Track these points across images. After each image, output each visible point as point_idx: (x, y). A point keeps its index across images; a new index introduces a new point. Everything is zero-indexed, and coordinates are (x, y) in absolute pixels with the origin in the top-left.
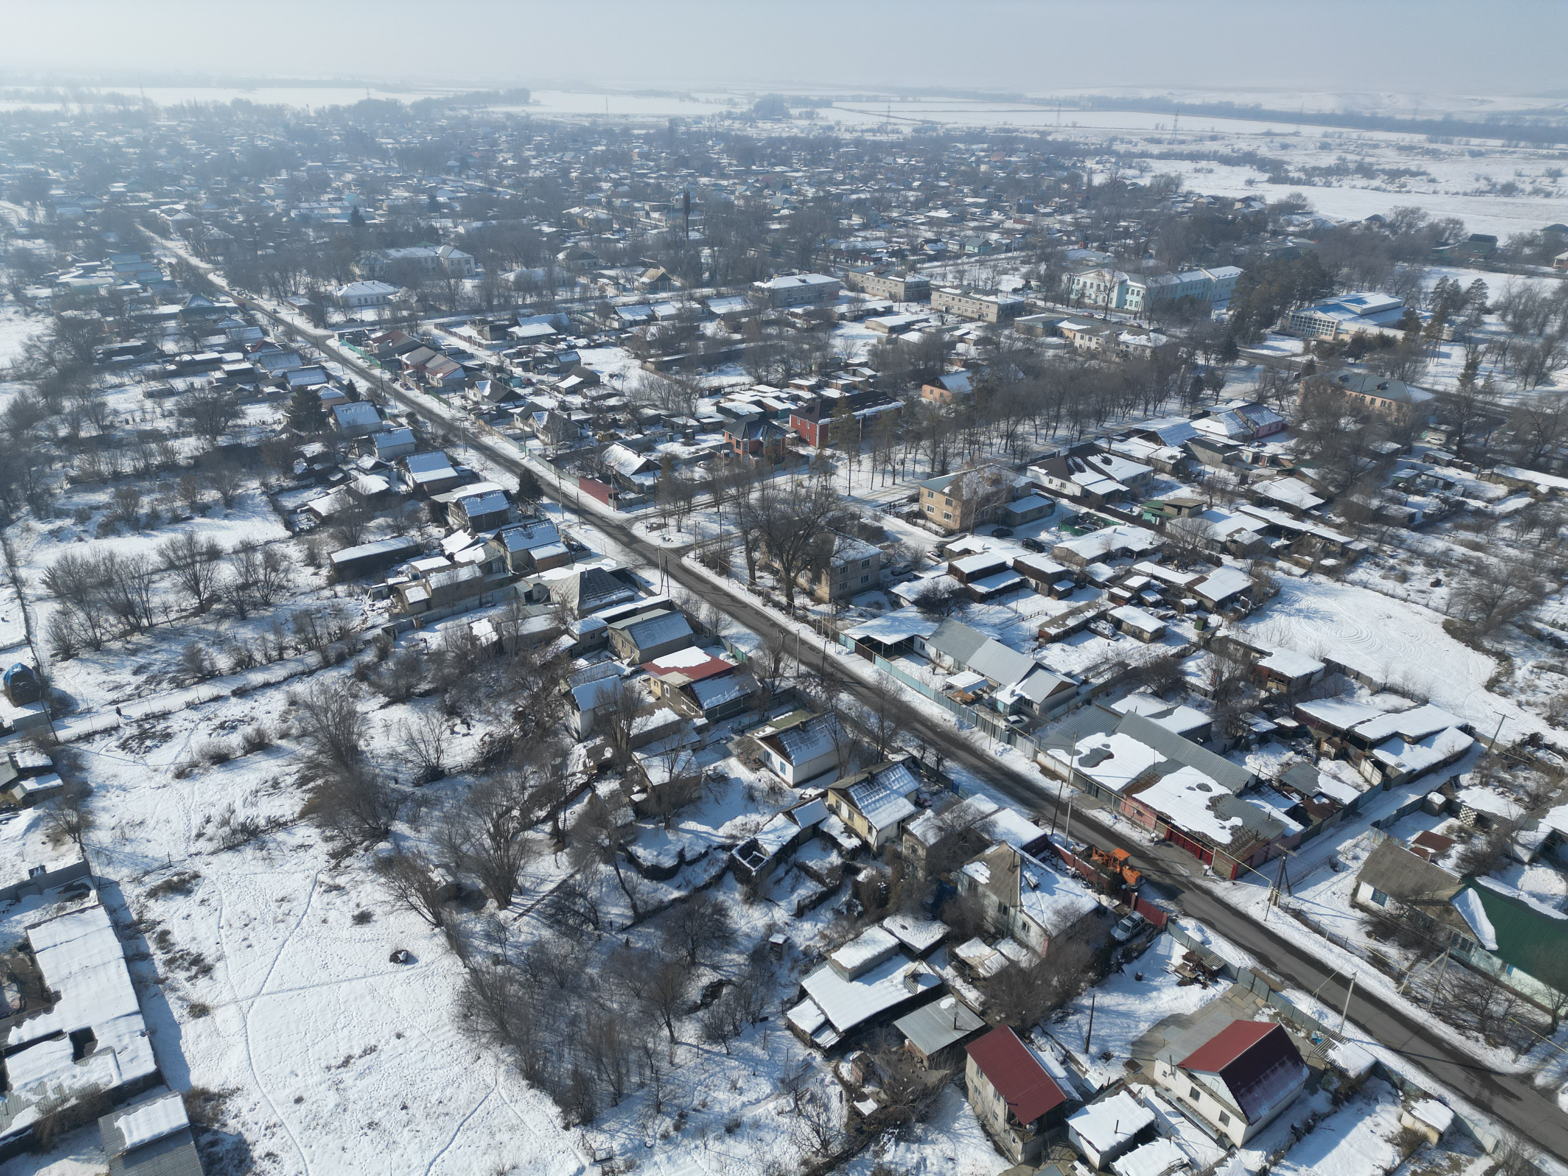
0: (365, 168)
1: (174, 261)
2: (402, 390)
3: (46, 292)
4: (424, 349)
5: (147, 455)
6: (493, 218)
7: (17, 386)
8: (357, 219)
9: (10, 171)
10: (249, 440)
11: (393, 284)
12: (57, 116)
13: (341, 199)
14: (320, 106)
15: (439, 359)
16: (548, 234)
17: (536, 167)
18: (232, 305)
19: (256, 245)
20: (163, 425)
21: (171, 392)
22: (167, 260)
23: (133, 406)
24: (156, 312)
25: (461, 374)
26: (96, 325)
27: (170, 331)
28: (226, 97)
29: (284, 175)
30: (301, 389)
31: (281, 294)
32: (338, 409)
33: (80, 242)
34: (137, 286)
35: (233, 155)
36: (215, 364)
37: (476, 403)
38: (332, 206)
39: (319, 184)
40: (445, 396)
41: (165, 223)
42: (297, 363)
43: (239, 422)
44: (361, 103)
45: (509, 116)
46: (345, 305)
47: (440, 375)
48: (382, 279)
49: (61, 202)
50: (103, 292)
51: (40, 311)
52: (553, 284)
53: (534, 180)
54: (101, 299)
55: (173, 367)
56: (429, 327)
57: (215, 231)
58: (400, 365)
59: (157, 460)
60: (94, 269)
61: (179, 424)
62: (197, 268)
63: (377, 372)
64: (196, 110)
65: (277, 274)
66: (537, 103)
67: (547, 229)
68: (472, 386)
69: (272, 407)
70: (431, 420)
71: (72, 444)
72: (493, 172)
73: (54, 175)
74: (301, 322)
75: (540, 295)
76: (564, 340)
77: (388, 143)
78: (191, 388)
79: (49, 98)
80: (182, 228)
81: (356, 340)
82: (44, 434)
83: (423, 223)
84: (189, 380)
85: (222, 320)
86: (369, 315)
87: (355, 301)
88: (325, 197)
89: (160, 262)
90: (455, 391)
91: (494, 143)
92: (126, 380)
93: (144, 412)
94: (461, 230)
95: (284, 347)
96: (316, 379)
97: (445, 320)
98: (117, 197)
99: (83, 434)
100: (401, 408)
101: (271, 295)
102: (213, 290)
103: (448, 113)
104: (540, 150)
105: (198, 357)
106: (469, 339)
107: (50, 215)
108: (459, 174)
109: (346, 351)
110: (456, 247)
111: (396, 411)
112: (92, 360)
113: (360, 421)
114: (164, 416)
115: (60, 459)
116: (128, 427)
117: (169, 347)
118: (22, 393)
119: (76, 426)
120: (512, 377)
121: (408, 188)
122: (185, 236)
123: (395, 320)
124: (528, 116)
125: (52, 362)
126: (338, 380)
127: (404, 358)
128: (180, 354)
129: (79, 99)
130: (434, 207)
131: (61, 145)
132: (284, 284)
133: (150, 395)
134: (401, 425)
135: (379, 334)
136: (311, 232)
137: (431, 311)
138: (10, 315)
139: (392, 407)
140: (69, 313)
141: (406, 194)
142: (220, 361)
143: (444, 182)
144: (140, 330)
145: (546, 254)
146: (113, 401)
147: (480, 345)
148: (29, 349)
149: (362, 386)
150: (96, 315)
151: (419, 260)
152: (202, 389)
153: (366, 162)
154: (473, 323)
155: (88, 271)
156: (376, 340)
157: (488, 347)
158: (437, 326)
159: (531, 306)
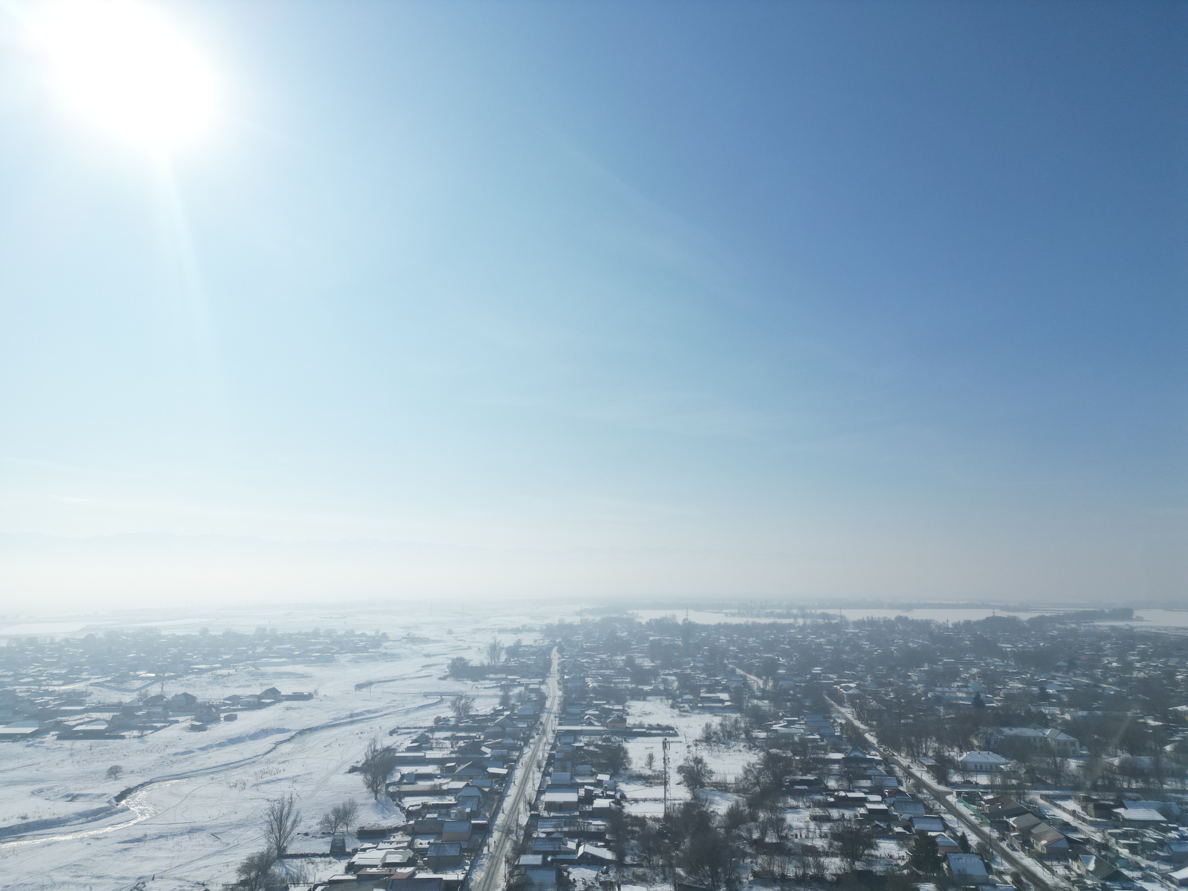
0: (988, 664)
1: (843, 722)
2: (1008, 850)
3: (763, 735)
4: (1029, 816)
5: (805, 866)
6: (1098, 709)
7: (735, 797)
8: (978, 702)
9: (759, 658)
10: (878, 869)
11: (1004, 755)
12: (791, 626)
13: (967, 687)
14: (956, 621)
15: (1043, 827)
16: (1153, 727)
17: (1140, 670)
18: (878, 758)
19: (900, 716)
20: (820, 843)
21: (828, 819)
22: (839, 721)
23: (802, 825)
24: (827, 757)
25: (1064, 844)
26: (788, 760)
27: (834, 772)
28: (892, 615)
29: (926, 668)
30: (922, 834)
31: (915, 755)
32: (952, 857)
33: (789, 704)
34: (817, 737)
35: (892, 652)
36: (861, 802)
37: (1079, 876)
38: (960, 691)
39: (952, 674)
40: (1048, 863)
41: (842, 695)
42: (921, 811)
43: (873, 852)
44: (988, 619)
45: (1113, 628)
46: (964, 768)
47: (1044, 842)
48: (996, 751)
49: (782, 678)
50: (796, 739)
51: (758, 747)
52: (1160, 773)
53: (1138, 680)
54: (795, 743)
55: (832, 800)
56: (1036, 796)
57: (874, 703)
58: (1007, 827)
59: (811, 872)
60: (793, 723)
61: (831, 845)
62: (859, 728)
63: (987, 829)
64: (872, 623)
65: (913, 739)
66: (1139, 619)
67: (1152, 722)
68: (1076, 858)
69: (899, 844)
70: (1035, 884)
71: (760, 845)
72: (1098, 672)
73: (782, 661)
74: (927, 778)
75: (1146, 781)
76: (1176, 829)
77: (1007, 647)
78: (842, 818)
79: (788, 616)
80: (852, 699)
81: (970, 799)
82: (744, 834)
83: (1033, 709)
84: (842, 811)
85: (870, 769)
86: (983, 780)
87: (972, 767)
88: (955, 684)
89: (835, 721)
90: (1058, 860)
91: (1100, 649)
92: (801, 804)
93: (808, 831)
94: (1068, 717)
95: (913, 796)
96: (934, 827)
97: (1051, 792)
98: (816, 676)
99: (767, 840)
100: (1006, 866)
101: (907, 754)
102: (867, 746)
103: (1058, 626)
104: (1144, 655)
105: (850, 795)
106: (1073, 813)
107: (775, 686)
108: (1067, 672)
109: (962, 807)
110: (1062, 731)
111: (1002, 869)
112: (782, 785)
113: (969, 871)
114: (821, 837)
115: (751, 856)
116: (796, 840)
117: (832, 784)
118: (737, 802)
119: (764, 834)
120: (1118, 857)
121: (1021, 681)
122: (853, 705)
123: (1005, 787)
124: (1132, 628)
125: (758, 783)
126: (953, 831)
127: (1011, 821)
128: (838, 790)
129: (804, 616)
130: (1044, 697)
131: (789, 643)
132: (917, 747)
133: (814, 818)
134: (1006, 883)
135: (990, 797)
136: (942, 709)
137: (1038, 783)
138: (741, 748)
139: (998, 864)
140: (774, 751)
141: (1020, 686)
142: (865, 800)
143: (1054, 678)
144: (814, 769)
145: (1151, 744)
146: (791, 818)
147: (1084, 820)
148: (747, 771)
149: (973, 839)
150: (790, 754)
151: (1028, 739)
152: (850, 820)
153: (989, 660)
154: (1077, 798)
155: (790, 723)
156: (987, 801)
157: (1092, 824)
158: (1043, 797)
159: (1136, 790)
